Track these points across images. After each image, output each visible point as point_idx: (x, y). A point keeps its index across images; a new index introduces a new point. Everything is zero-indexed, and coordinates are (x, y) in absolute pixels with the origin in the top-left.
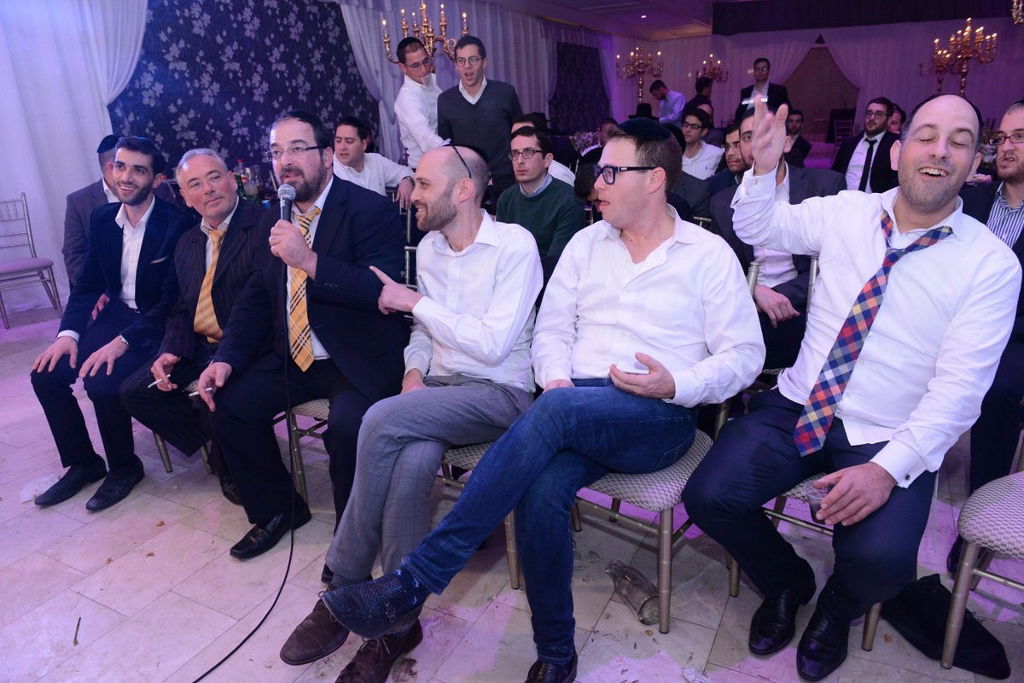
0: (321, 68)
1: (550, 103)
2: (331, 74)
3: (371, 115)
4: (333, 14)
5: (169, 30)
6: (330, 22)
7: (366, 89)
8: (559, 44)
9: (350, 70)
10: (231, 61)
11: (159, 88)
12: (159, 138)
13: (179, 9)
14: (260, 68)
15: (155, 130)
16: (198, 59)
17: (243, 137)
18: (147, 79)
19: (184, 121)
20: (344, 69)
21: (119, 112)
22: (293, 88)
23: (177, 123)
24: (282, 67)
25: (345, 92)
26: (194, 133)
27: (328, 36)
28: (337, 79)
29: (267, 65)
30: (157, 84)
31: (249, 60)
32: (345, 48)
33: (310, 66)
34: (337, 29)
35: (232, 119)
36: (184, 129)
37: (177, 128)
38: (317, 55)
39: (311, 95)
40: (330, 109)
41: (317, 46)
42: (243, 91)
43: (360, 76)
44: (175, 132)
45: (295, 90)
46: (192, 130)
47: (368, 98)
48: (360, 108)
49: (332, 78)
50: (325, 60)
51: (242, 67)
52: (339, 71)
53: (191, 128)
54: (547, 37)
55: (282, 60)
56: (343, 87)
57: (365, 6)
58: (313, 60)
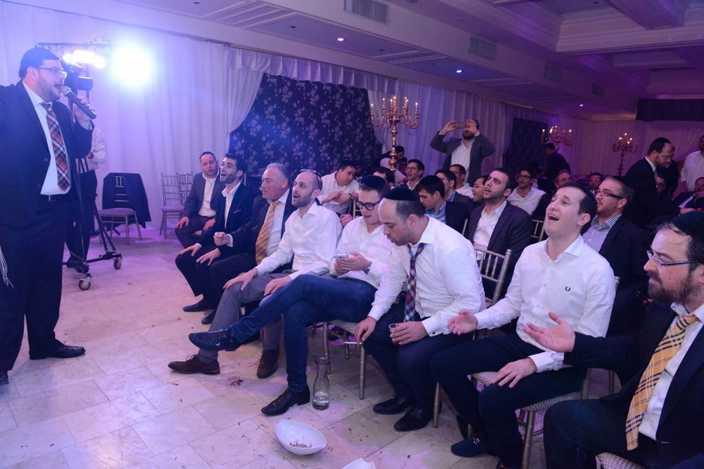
0: (350, 124)
1: (504, 155)
2: (356, 126)
3: (376, 152)
4: (363, 95)
5: (270, 99)
6: (360, 99)
7: (375, 137)
8: (515, 119)
9: (367, 126)
10: (299, 116)
11: (259, 127)
12: (255, 153)
13: (277, 88)
14: (315, 121)
15: (254, 149)
16: (282, 115)
17: (299, 157)
18: (254, 122)
19: (268, 145)
20: (364, 125)
21: (235, 138)
22: (332, 134)
23: (265, 146)
24: (328, 122)
25: (362, 138)
26: (272, 152)
27: (357, 107)
28: (358, 130)
29: (319, 120)
30: (258, 126)
31: (310, 117)
32: (366, 114)
33: (344, 122)
34: (364, 103)
35: (295, 147)
36: (268, 150)
37: (264, 149)
38: (349, 117)
39: (342, 138)
40: (351, 146)
41: (350, 112)
42: (303, 133)
43: (373, 131)
44: (263, 150)
45: (333, 135)
46: (272, 150)
47: (376, 142)
48: (370, 147)
49: (355, 130)
50: (353, 119)
51: (305, 120)
52: (361, 126)
53: (272, 149)
54: (506, 114)
55: (328, 118)
56: (362, 135)
57: (383, 91)
58: (346, 119)
